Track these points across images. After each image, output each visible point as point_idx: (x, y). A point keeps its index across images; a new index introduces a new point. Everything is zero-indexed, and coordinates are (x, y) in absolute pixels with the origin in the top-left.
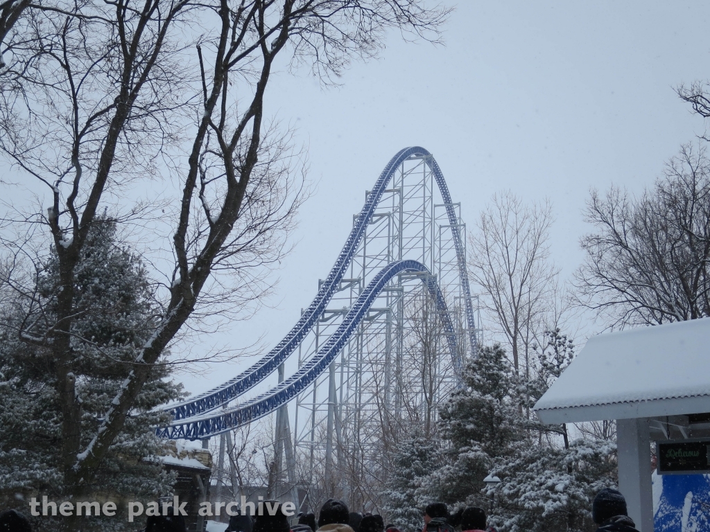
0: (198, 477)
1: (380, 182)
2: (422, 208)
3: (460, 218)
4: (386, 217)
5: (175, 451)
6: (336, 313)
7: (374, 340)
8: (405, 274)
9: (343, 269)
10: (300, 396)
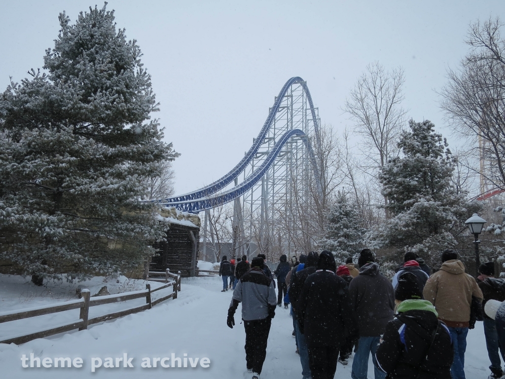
0: (191, 232)
1: (282, 91)
2: (302, 107)
3: (318, 115)
4: (286, 108)
5: (175, 215)
6: (263, 153)
7: (280, 170)
8: (296, 137)
9: (266, 132)
10: (245, 194)
